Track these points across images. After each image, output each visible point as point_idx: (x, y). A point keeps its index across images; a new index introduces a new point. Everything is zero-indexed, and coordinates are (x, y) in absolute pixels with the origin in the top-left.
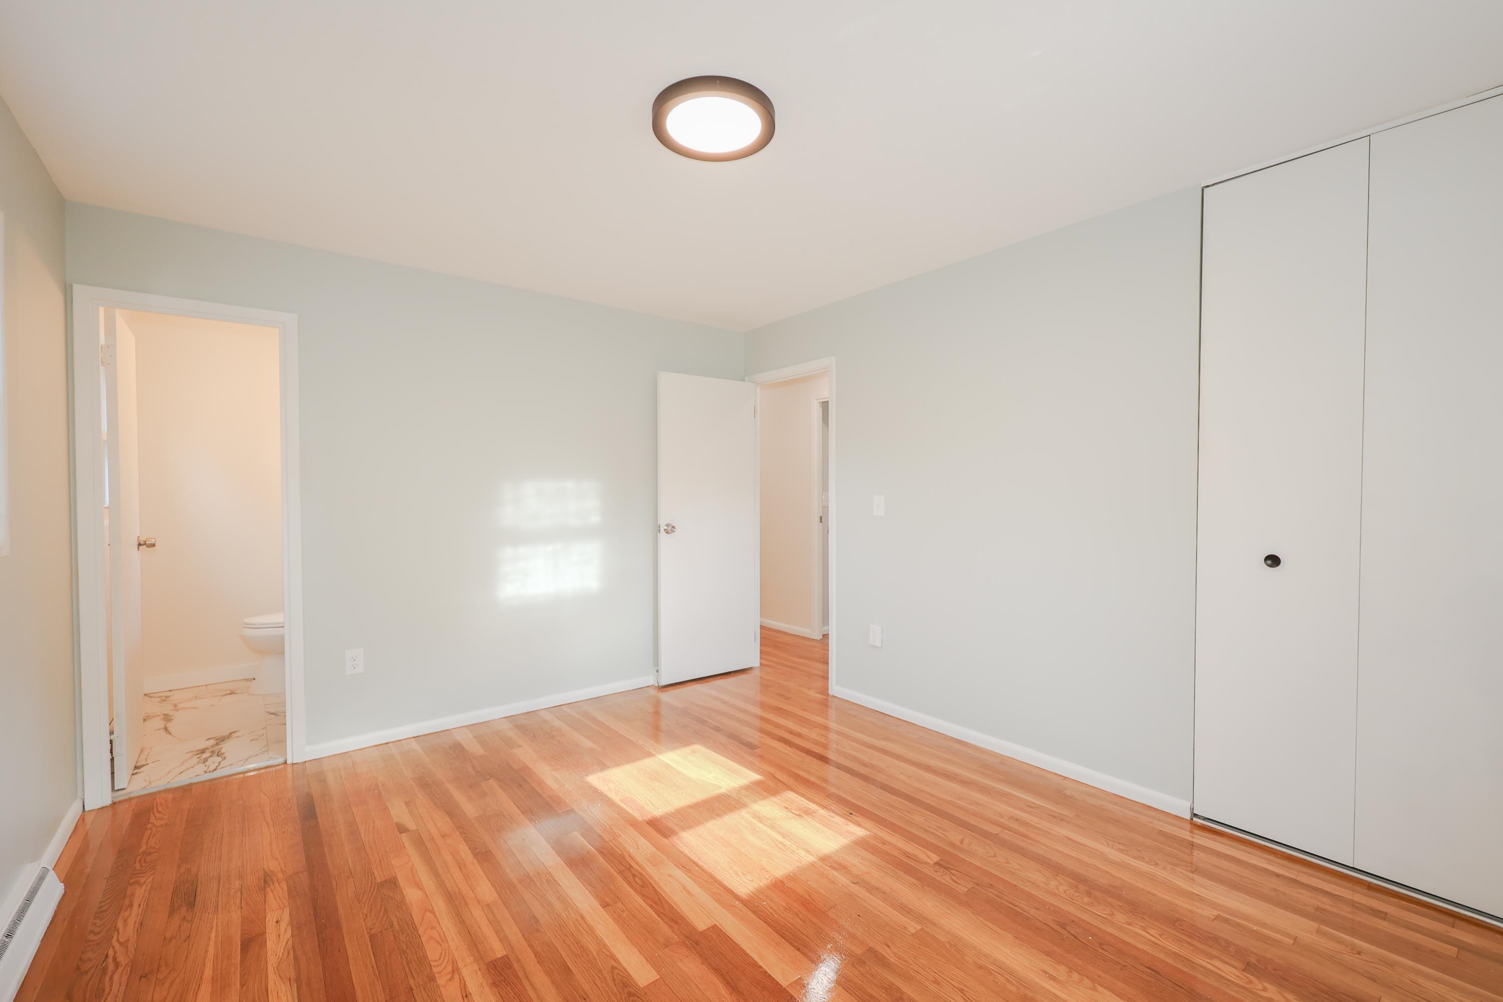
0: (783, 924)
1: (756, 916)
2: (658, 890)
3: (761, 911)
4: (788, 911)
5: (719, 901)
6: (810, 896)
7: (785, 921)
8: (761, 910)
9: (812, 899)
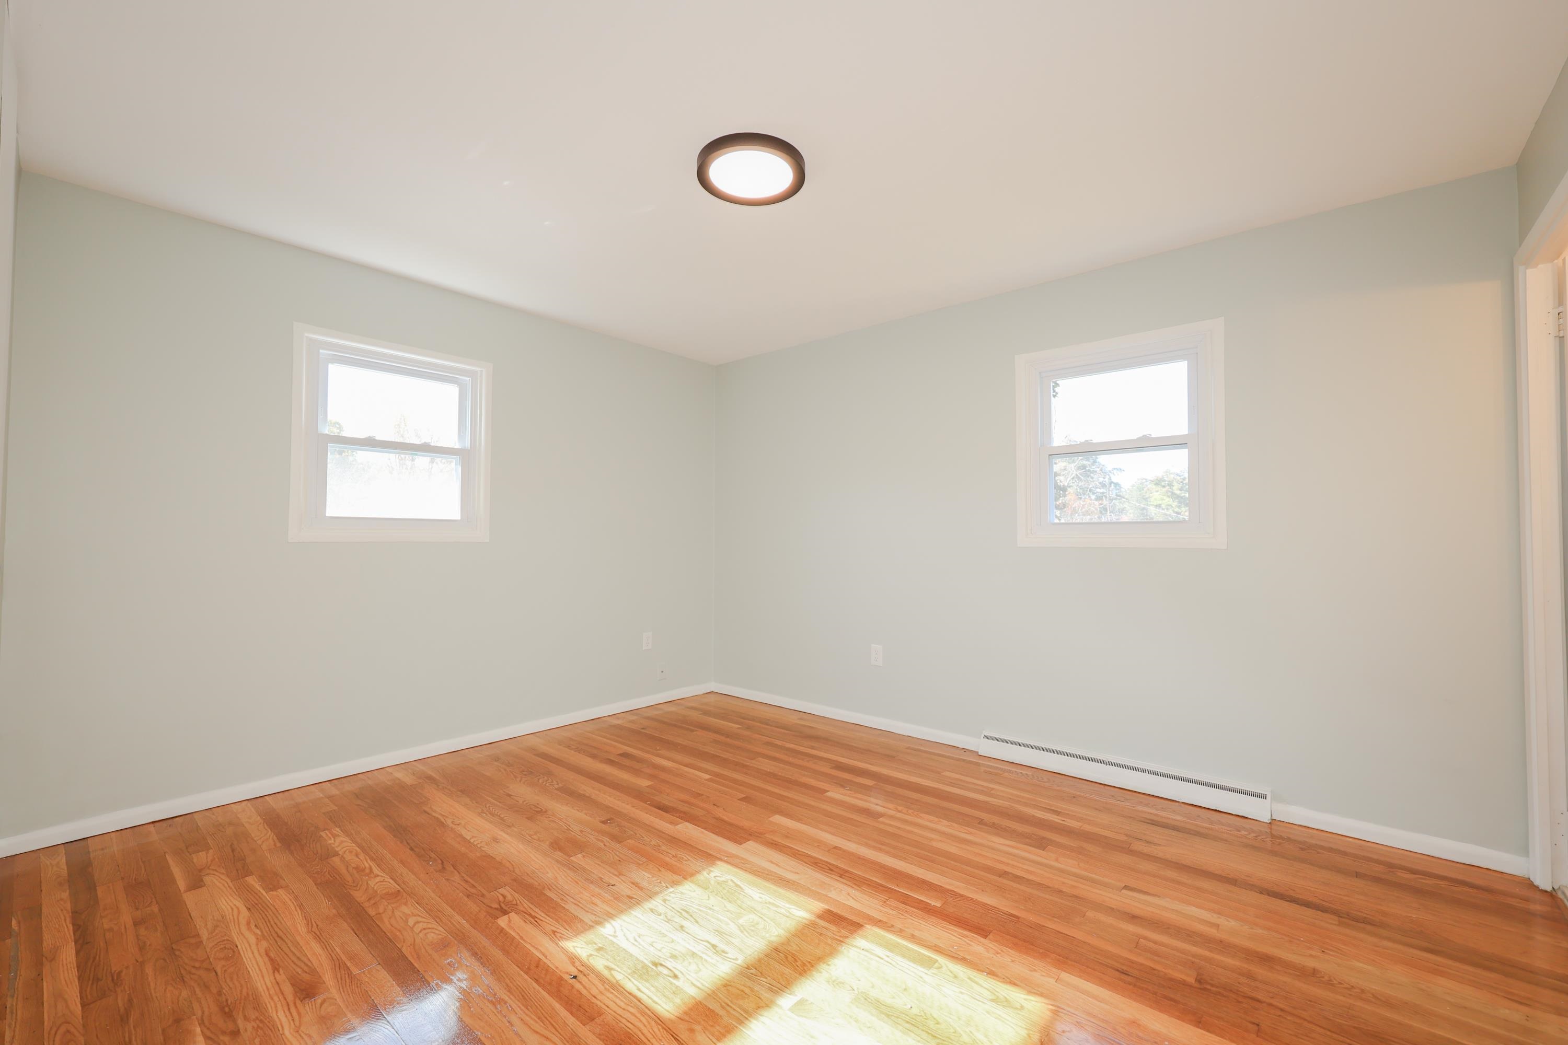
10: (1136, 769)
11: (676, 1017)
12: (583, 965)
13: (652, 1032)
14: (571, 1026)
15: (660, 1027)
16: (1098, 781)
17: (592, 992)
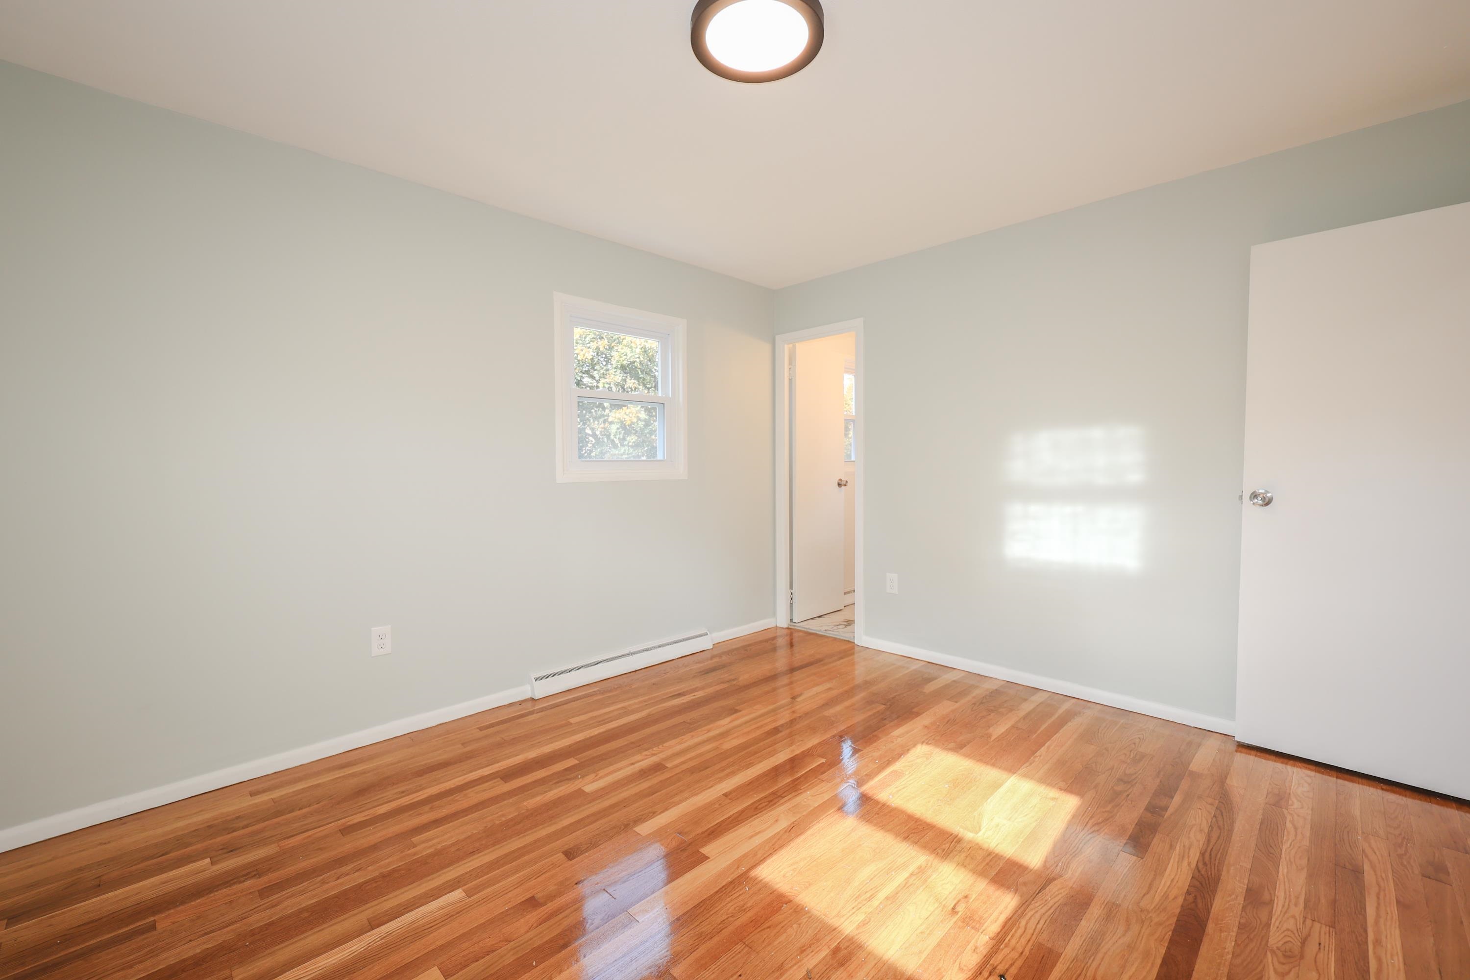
0: (717, 905)
1: (726, 885)
2: (753, 818)
3: (734, 887)
4: (737, 909)
5: (745, 856)
6: (769, 927)
7: (719, 908)
8: (736, 887)
9: (764, 929)
10: (647, 650)
11: (1016, 893)
12: (980, 974)
13: (1041, 906)
14: (1068, 965)
15: (1033, 902)
16: (622, 674)
17: (1016, 957)
